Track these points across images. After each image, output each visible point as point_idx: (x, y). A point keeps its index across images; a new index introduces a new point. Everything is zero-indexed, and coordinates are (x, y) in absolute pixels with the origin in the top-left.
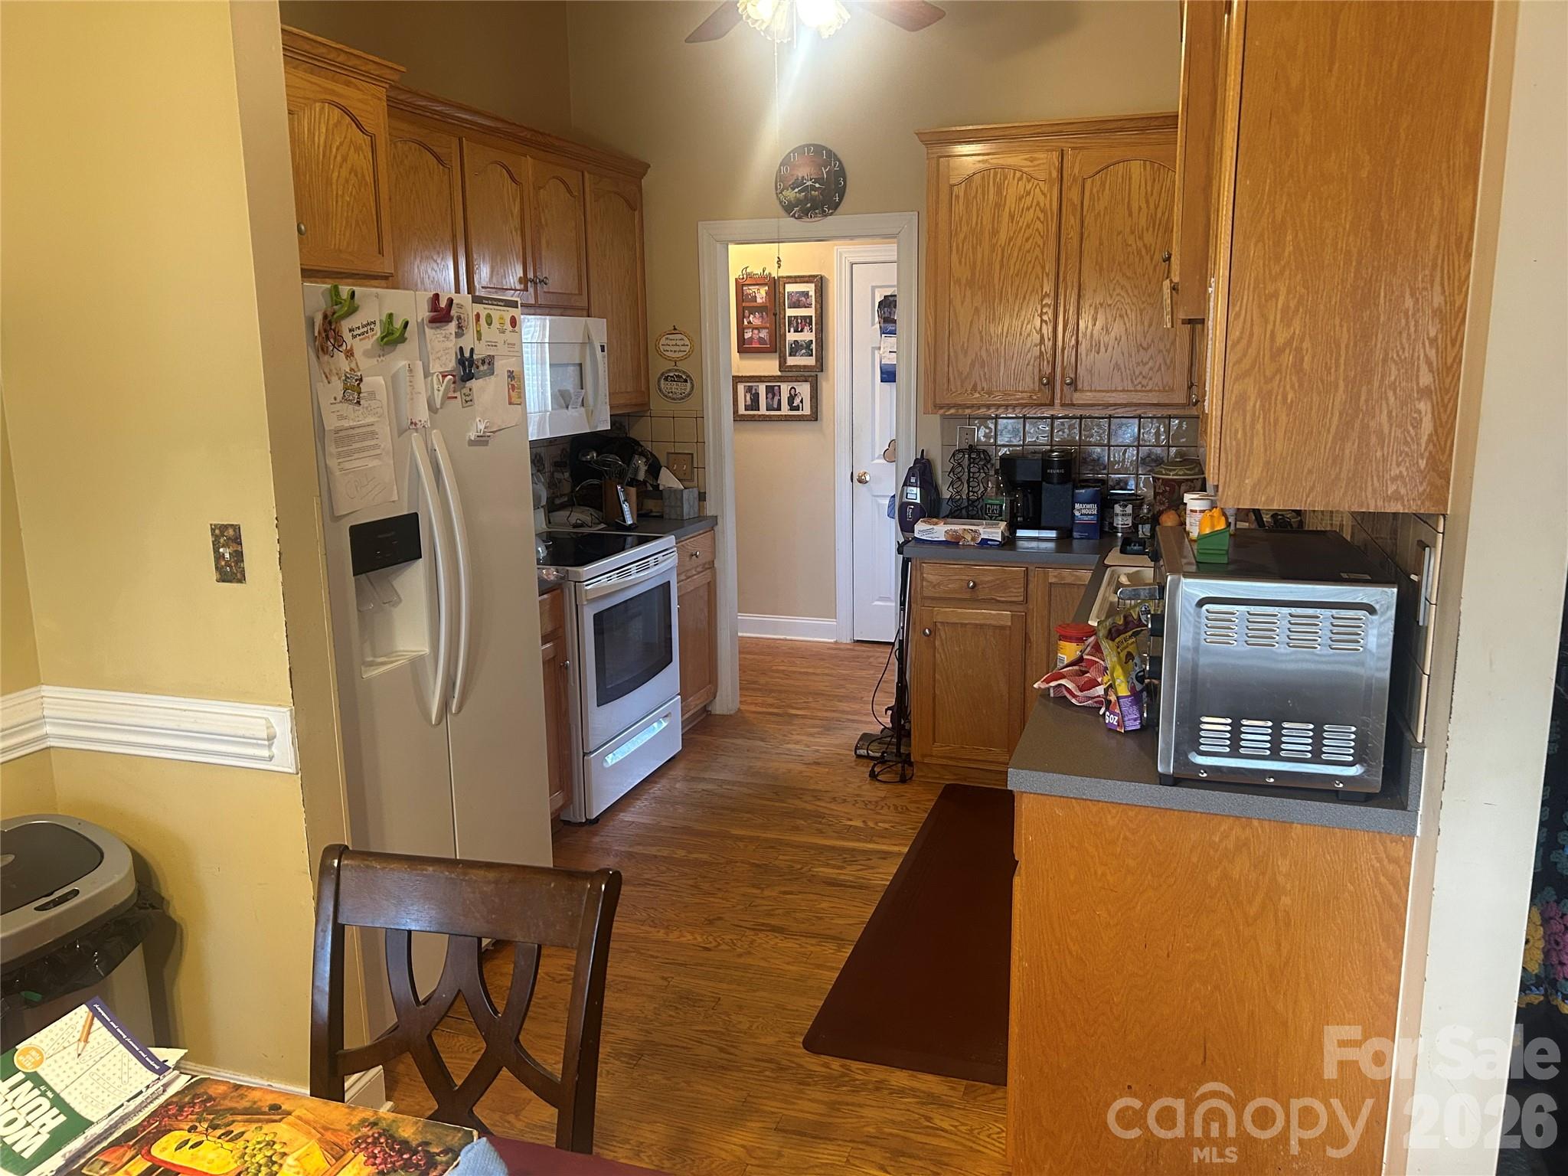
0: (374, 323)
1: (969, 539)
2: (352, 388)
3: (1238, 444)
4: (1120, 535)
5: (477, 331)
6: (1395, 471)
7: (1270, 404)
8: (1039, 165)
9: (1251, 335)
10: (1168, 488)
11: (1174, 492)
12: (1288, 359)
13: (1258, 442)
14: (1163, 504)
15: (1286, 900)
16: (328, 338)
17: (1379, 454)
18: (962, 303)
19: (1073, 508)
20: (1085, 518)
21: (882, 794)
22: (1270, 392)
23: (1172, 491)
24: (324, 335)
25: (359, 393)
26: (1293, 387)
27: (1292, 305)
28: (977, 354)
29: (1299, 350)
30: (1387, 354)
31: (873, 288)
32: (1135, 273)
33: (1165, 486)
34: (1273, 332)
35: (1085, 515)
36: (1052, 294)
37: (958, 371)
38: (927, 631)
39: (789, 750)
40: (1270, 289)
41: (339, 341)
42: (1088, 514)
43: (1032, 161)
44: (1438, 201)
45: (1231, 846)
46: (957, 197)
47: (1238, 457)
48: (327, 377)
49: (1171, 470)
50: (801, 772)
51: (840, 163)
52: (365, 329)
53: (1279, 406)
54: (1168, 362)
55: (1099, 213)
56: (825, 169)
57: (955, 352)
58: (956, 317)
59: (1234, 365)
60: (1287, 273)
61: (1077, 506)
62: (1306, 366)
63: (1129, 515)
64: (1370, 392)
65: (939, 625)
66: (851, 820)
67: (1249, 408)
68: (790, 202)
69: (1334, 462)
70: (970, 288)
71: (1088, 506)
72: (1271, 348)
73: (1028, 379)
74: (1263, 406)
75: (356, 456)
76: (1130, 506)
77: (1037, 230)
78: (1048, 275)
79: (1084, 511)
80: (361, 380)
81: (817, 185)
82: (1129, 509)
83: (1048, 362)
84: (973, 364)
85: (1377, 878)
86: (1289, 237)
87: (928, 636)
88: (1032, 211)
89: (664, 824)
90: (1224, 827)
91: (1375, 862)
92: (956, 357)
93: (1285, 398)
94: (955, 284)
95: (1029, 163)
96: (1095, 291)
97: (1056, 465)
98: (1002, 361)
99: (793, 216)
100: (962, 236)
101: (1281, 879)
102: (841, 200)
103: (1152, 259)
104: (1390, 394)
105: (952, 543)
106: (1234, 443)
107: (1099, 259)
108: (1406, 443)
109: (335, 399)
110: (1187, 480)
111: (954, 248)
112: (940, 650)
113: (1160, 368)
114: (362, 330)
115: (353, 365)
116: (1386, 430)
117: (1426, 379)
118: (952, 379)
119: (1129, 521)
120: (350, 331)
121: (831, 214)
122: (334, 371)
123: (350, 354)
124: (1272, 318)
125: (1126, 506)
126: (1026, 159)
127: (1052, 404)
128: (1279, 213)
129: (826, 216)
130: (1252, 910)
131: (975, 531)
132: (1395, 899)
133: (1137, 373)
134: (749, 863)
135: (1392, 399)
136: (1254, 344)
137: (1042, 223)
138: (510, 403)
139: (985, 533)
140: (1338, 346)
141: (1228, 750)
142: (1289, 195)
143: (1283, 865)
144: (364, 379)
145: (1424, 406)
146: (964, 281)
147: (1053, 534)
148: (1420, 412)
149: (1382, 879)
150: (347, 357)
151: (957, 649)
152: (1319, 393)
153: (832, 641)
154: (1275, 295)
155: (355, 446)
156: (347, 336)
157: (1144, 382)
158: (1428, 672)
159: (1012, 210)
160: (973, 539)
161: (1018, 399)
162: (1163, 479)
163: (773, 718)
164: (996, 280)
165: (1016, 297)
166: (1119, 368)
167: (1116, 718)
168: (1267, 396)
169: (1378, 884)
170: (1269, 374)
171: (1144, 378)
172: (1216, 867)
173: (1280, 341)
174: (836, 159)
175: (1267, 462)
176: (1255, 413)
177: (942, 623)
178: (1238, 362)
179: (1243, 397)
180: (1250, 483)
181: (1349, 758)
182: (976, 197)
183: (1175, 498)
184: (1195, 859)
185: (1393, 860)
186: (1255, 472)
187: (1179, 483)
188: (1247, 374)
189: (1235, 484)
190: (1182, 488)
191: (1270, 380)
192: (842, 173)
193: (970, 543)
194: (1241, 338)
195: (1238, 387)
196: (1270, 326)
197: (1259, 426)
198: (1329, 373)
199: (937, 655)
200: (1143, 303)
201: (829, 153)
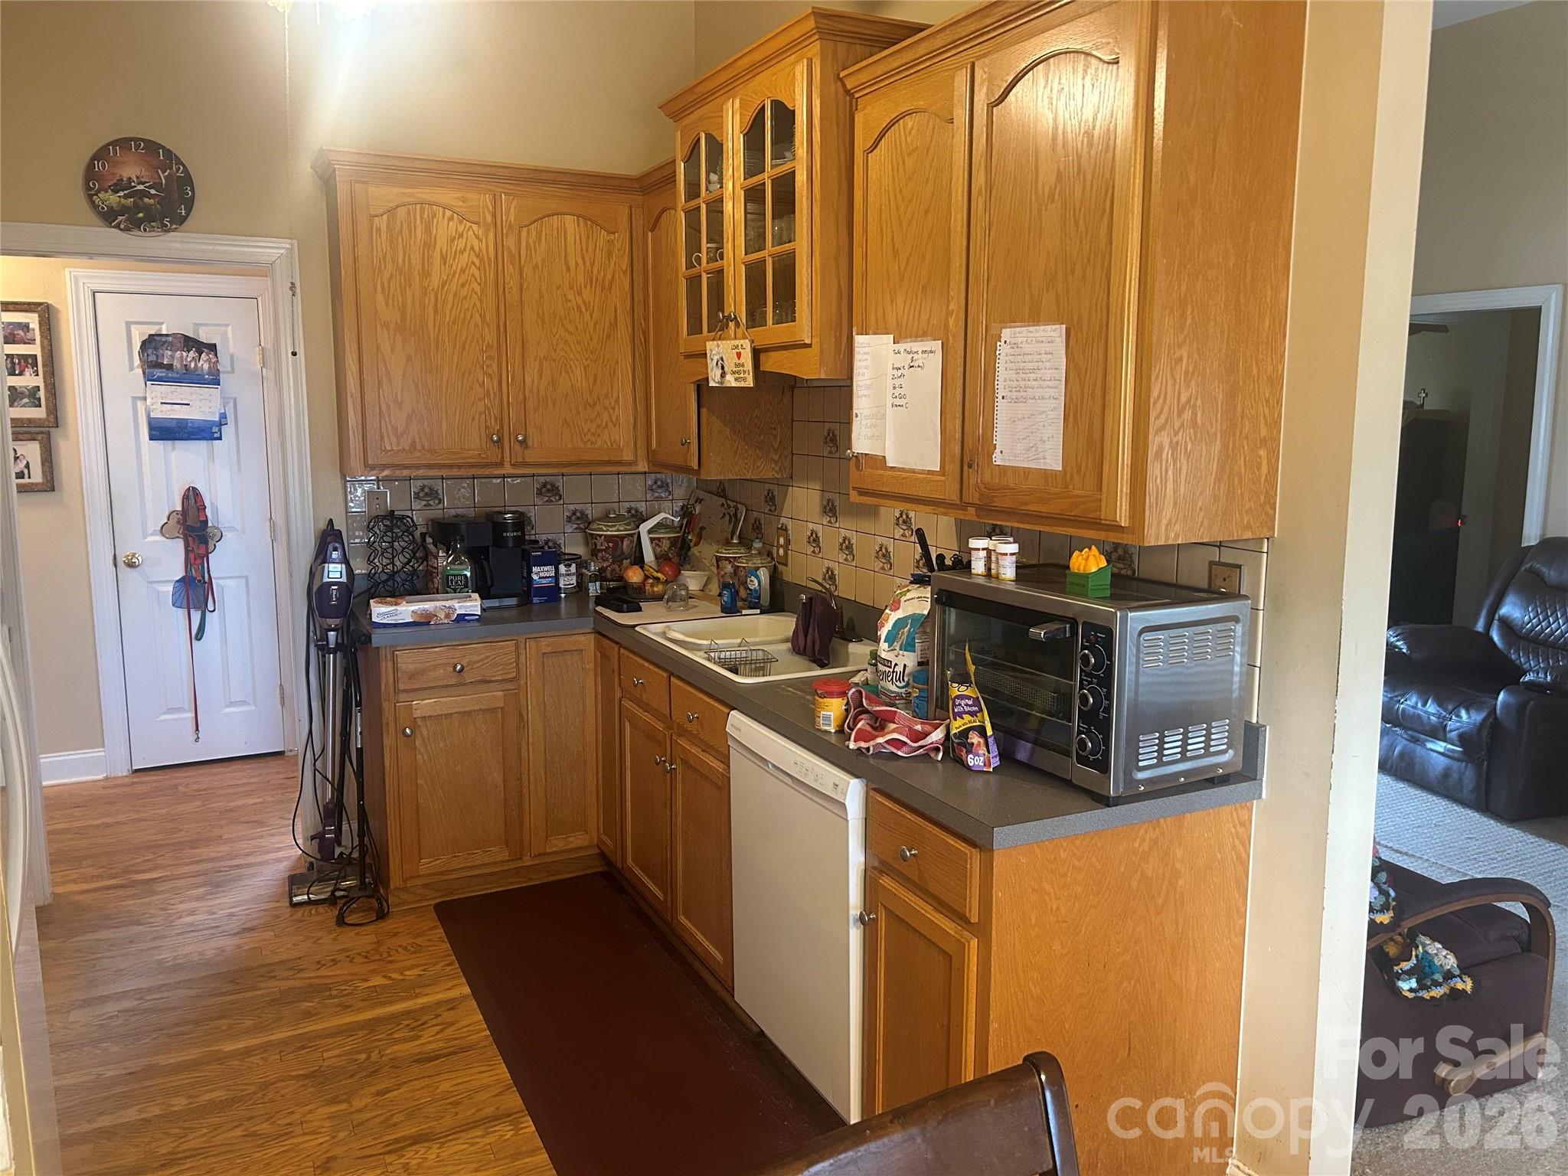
1: (443, 617)
4: (563, 595)
6: (1248, 506)
7: (1177, 454)
8: (471, 206)
9: (1166, 394)
10: (611, 544)
11: (617, 546)
12: (1187, 415)
13: (1170, 486)
14: (607, 560)
15: (1181, 882)
17: (1239, 492)
18: (392, 350)
19: (530, 572)
20: (544, 581)
21: (373, 938)
22: (1177, 442)
23: (615, 547)
26: (1190, 438)
27: (1191, 368)
28: (413, 409)
29: (1195, 406)
30: (1243, 411)
31: (128, 324)
32: (577, 329)
33: (608, 542)
34: (1179, 391)
35: (543, 578)
36: (495, 346)
37: (393, 427)
38: (408, 731)
39: (191, 924)
40: (1178, 354)
42: (546, 577)
43: (464, 202)
44: (1269, 291)
45: (1146, 848)
46: (379, 230)
49: (613, 526)
50: (239, 946)
51: (184, 166)
53: (1182, 455)
54: (614, 419)
55: (537, 264)
56: (164, 172)
57: (388, 405)
58: (387, 366)
59: (1156, 419)
60: (1188, 341)
61: (535, 569)
62: (1199, 420)
63: (573, 574)
64: (1234, 442)
66: (366, 981)
67: (1164, 456)
68: (111, 208)
69: (1215, 500)
71: (546, 568)
72: (1178, 405)
73: (474, 436)
74: (1172, 455)
76: (574, 565)
77: (473, 276)
78: (489, 326)
79: (542, 575)
81: (153, 192)
82: (573, 568)
83: (496, 418)
84: (409, 418)
85: (1233, 841)
86: (1189, 311)
87: (407, 736)
88: (466, 254)
89: (110, 1074)
90: (1142, 832)
91: (1232, 828)
92: (389, 410)
93: (1186, 449)
94: (382, 327)
95: (461, 203)
96: (538, 344)
97: (510, 529)
98: (444, 415)
99: (118, 227)
100: (387, 275)
101: (1178, 865)
102: (187, 215)
103: (591, 317)
104: (1245, 442)
105: (423, 622)
107: (541, 312)
108: (1254, 482)
110: (628, 535)
111: (379, 287)
112: (423, 751)
113: (607, 425)
116: (1243, 472)
117: (1264, 432)
118: (385, 435)
119: (574, 580)
121: (175, 230)
124: (1178, 378)
125: (570, 565)
126: (458, 199)
127: (501, 464)
129: (167, 231)
130: (1160, 901)
131: (450, 607)
132: (1244, 855)
133: (586, 431)
134: (292, 1078)
135: (1246, 447)
136: (1168, 402)
137: (479, 269)
139: (460, 608)
140: (1217, 404)
141: (1155, 761)
142: (1189, 275)
143: (1179, 853)
145: (1263, 452)
146: (393, 326)
147: (513, 601)
148: (1260, 457)
149: (1237, 842)
151: (442, 745)
152: (1206, 444)
153: (100, 777)
154: (1181, 359)
157: (593, 439)
158: (1258, 664)
159: (444, 251)
160: (447, 616)
161: (465, 459)
162: (605, 536)
163: (121, 892)
164: (431, 328)
165: (456, 346)
166: (568, 426)
167: (982, 759)
168: (1174, 446)
169: (1234, 847)
170: (1176, 428)
171: (593, 434)
172: (1137, 871)
173: (1183, 399)
174: (179, 162)
175: (1175, 503)
176: (1167, 461)
177: (423, 718)
178: (1158, 417)
179: (1161, 448)
180: (1164, 522)
181: (1225, 747)
182: (401, 232)
183: (618, 553)
184: (1122, 869)
185: (1242, 824)
186: (1168, 512)
187: (622, 538)
188: (1163, 427)
189: (1155, 524)
190: (625, 543)
191: (1176, 433)
192: (187, 180)
193: (446, 621)
194: (1159, 396)
195: (1157, 439)
196: (1177, 386)
197: (1170, 473)
198: (1212, 427)
199: (419, 757)
200: (587, 359)
201: (169, 153)
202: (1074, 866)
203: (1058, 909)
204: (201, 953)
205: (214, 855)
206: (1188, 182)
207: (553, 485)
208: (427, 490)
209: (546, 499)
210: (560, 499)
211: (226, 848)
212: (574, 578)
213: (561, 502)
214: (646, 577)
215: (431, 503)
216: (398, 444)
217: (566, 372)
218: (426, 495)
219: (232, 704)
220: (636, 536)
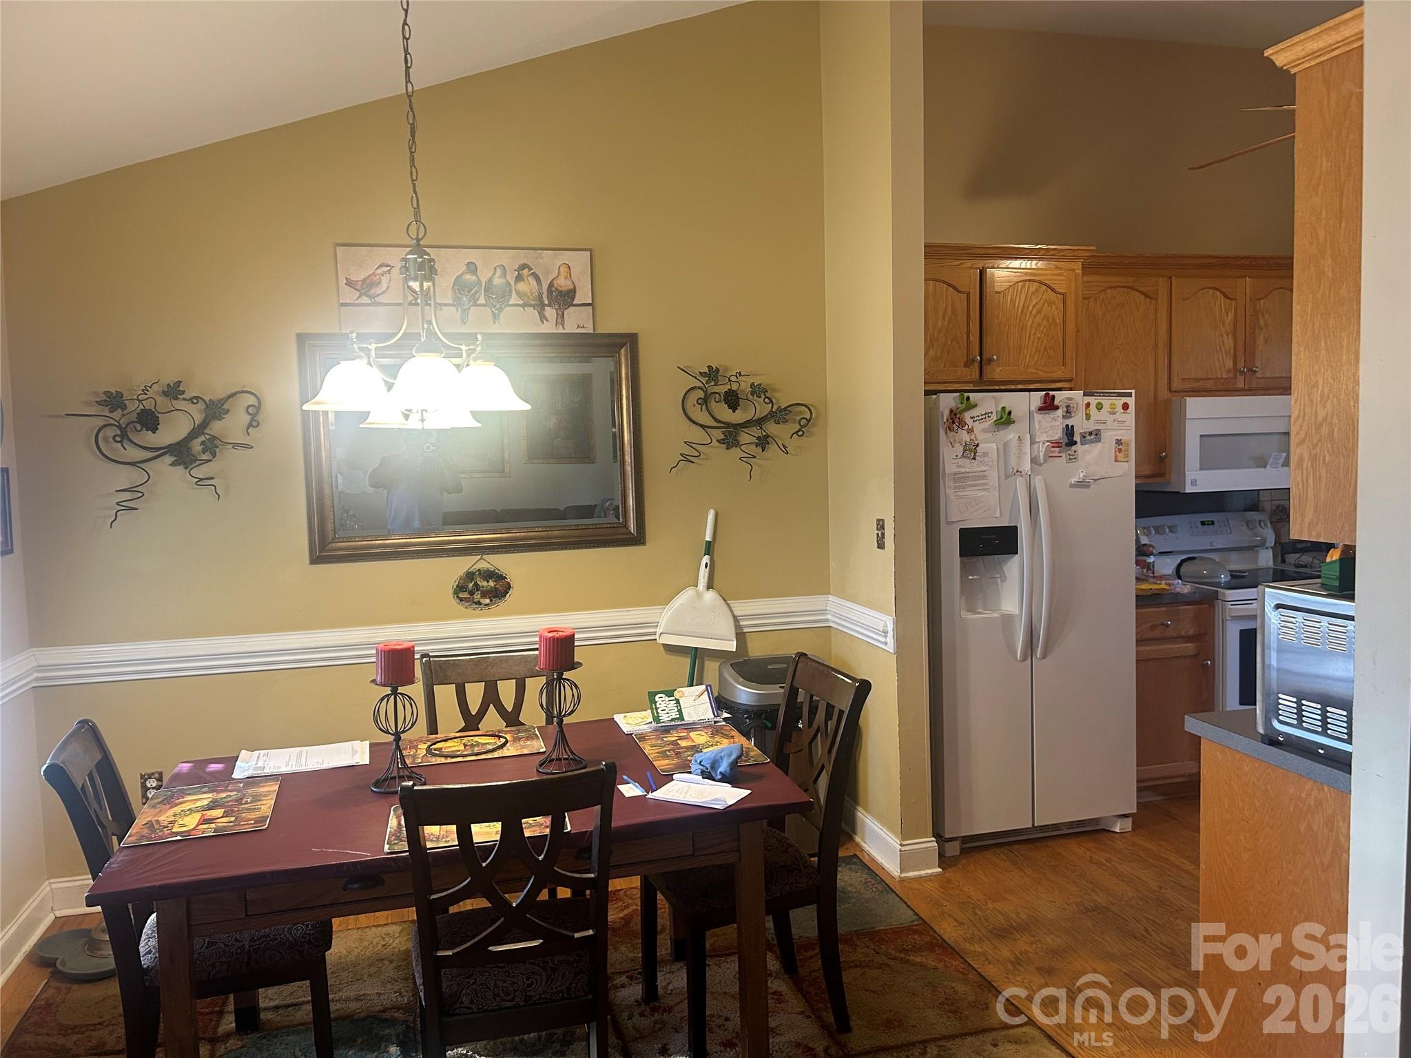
0: (992, 413)
2: (970, 450)
3: (1300, 493)
5: (1087, 414)
7: (1316, 464)
9: (1305, 416)
13: (1311, 491)
16: (954, 423)
22: (1316, 455)
24: (951, 421)
25: (975, 453)
26: (1327, 452)
27: (1326, 392)
29: (1331, 423)
40: (1313, 381)
41: (962, 424)
47: (1299, 501)
48: (951, 444)
52: (984, 417)
53: (1321, 465)
59: (1295, 436)
62: (1335, 435)
67: (1304, 467)
72: (1315, 423)
74: (1312, 465)
75: (969, 489)
80: (978, 446)
86: (1323, 344)
93: (1324, 460)
106: (1297, 492)
109: (957, 456)
114: (981, 417)
115: (973, 437)
120: (971, 418)
122: (957, 441)
123: (970, 431)
124: (1315, 401)
128: (1317, 326)
136: (1306, 422)
138: (1116, 461)
142: (1322, 315)
144: (980, 446)
150: (968, 433)
152: (1341, 456)
154: (1316, 385)
155: (968, 483)
156: (969, 422)
168: (1314, 458)
170: (1315, 441)
173: (1320, 418)
175: (1316, 505)
176: (1307, 470)
178: (1298, 433)
179: (1301, 459)
180: (1307, 521)
188: (1302, 442)
191: (1315, 446)
194: (1298, 417)
195: (1298, 451)
196: (1314, 408)
197: (1311, 480)
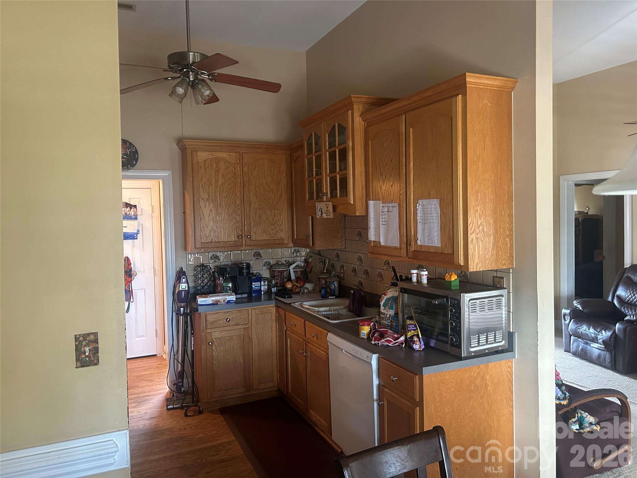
1: (222, 301)
4: (263, 293)
6: (504, 257)
8: (232, 158)
9: (473, 221)
10: (280, 274)
11: (282, 275)
12: (481, 228)
14: (278, 279)
15: (489, 388)
17: (500, 253)
18: (205, 207)
19: (252, 284)
20: (256, 288)
21: (198, 420)
22: (478, 237)
23: (281, 275)
26: (482, 236)
27: (481, 213)
28: (212, 227)
29: (483, 225)
30: (500, 226)
32: (268, 198)
33: (279, 273)
34: (478, 221)
36: (240, 205)
37: (205, 234)
38: (210, 343)
40: (476, 209)
42: (257, 286)
43: (230, 156)
44: (506, 187)
45: (476, 375)
46: (201, 167)
47: (472, 256)
49: (280, 267)
51: (135, 148)
54: (281, 228)
55: (254, 176)
56: (128, 150)
57: (203, 227)
58: (203, 213)
60: (479, 204)
61: (253, 283)
62: (485, 230)
64: (498, 236)
65: (214, 339)
66: (198, 435)
67: (474, 242)
69: (492, 256)
70: (208, 202)
71: (257, 283)
72: (478, 225)
73: (233, 237)
74: (477, 241)
76: (266, 282)
78: (238, 198)
79: (256, 285)
81: (125, 157)
82: (266, 283)
83: (240, 230)
84: (211, 231)
86: (479, 195)
87: (210, 345)
88: (230, 174)
90: (474, 369)
91: (506, 369)
92: (204, 229)
93: (481, 239)
94: (202, 200)
95: (229, 157)
96: (255, 204)
97: (245, 269)
98: (222, 229)
100: (203, 182)
101: (487, 382)
102: (136, 164)
103: (273, 193)
104: (501, 236)
105: (215, 304)
106: (471, 252)
107: (256, 193)
108: (505, 250)
110: (286, 270)
111: (201, 187)
112: (215, 350)
113: (278, 231)
116: (501, 246)
117: (508, 233)
118: (202, 237)
119: (266, 287)
121: (131, 169)
124: (477, 216)
125: (265, 282)
126: (227, 155)
127: (242, 246)
128: (477, 188)
129: (129, 170)
130: (482, 394)
131: (225, 298)
132: (511, 378)
133: (271, 233)
134: (176, 468)
136: (474, 224)
137: (235, 179)
139: (228, 298)
140: (491, 224)
141: (477, 345)
142: (479, 183)
143: (488, 377)
145: (508, 239)
146: (205, 199)
147: (246, 295)
148: (507, 241)
149: (508, 374)
151: (222, 348)
152: (488, 237)
154: (477, 211)
157: (274, 236)
158: (511, 311)
159: (223, 172)
160: (224, 301)
161: (229, 244)
162: (277, 271)
164: (218, 199)
165: (226, 205)
166: (265, 231)
167: (418, 346)
168: (477, 239)
169: (507, 375)
170: (477, 232)
171: (274, 235)
172: (473, 383)
173: (479, 223)
174: (134, 146)
175: (479, 257)
176: (475, 243)
177: (216, 338)
178: (471, 229)
179: (472, 239)
180: (475, 263)
181: (501, 340)
182: (208, 167)
183: (283, 276)
184: (468, 383)
185: (509, 367)
186: (476, 260)
187: (284, 271)
188: (473, 232)
189: (472, 264)
190: (285, 273)
191: (478, 234)
192: (136, 152)
193: (223, 303)
194: (471, 222)
195: (471, 236)
196: (477, 219)
197: (476, 247)
198: (489, 232)
199: (214, 353)
200: (271, 208)
201: (130, 143)
202: (451, 382)
203: (446, 396)
204: (137, 426)
205: (137, 392)
206: (477, 154)
207: (259, 253)
208: (215, 256)
209: (256, 258)
210: (261, 257)
211: (141, 390)
212: (267, 286)
213: (262, 259)
214: (293, 286)
215: (216, 260)
216: (207, 240)
217: (265, 213)
218: (215, 258)
219: (139, 337)
220: (288, 271)
